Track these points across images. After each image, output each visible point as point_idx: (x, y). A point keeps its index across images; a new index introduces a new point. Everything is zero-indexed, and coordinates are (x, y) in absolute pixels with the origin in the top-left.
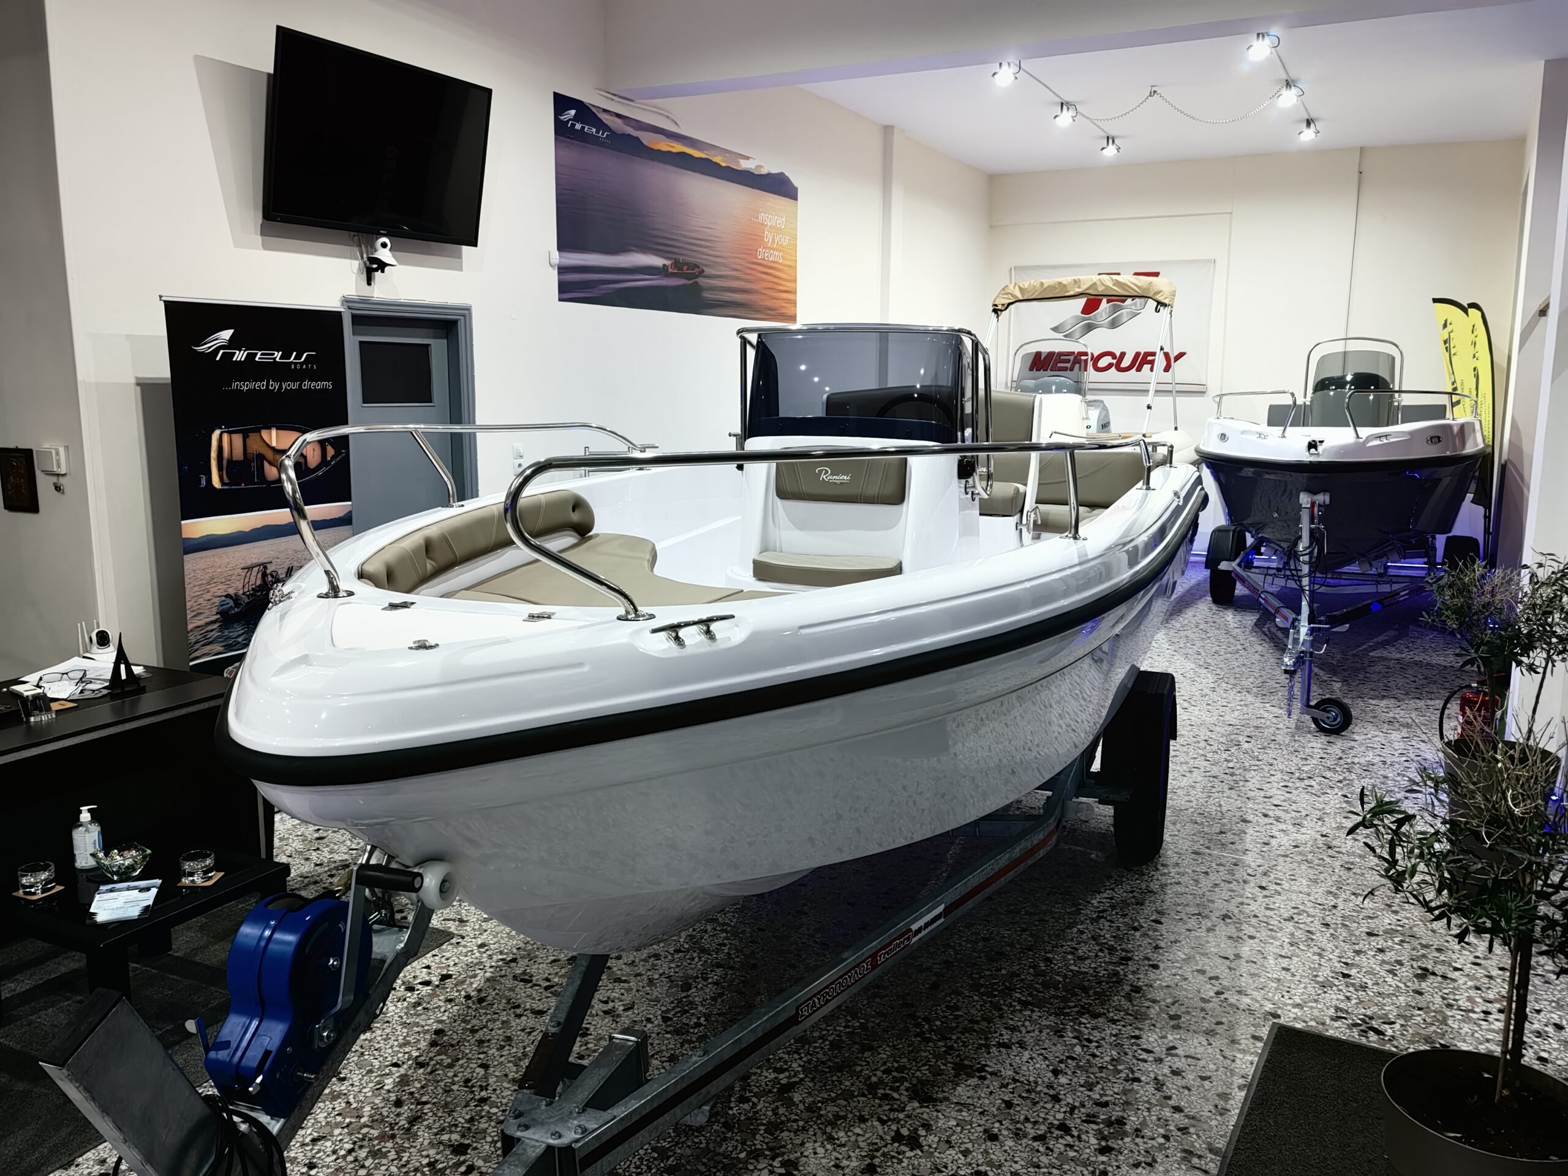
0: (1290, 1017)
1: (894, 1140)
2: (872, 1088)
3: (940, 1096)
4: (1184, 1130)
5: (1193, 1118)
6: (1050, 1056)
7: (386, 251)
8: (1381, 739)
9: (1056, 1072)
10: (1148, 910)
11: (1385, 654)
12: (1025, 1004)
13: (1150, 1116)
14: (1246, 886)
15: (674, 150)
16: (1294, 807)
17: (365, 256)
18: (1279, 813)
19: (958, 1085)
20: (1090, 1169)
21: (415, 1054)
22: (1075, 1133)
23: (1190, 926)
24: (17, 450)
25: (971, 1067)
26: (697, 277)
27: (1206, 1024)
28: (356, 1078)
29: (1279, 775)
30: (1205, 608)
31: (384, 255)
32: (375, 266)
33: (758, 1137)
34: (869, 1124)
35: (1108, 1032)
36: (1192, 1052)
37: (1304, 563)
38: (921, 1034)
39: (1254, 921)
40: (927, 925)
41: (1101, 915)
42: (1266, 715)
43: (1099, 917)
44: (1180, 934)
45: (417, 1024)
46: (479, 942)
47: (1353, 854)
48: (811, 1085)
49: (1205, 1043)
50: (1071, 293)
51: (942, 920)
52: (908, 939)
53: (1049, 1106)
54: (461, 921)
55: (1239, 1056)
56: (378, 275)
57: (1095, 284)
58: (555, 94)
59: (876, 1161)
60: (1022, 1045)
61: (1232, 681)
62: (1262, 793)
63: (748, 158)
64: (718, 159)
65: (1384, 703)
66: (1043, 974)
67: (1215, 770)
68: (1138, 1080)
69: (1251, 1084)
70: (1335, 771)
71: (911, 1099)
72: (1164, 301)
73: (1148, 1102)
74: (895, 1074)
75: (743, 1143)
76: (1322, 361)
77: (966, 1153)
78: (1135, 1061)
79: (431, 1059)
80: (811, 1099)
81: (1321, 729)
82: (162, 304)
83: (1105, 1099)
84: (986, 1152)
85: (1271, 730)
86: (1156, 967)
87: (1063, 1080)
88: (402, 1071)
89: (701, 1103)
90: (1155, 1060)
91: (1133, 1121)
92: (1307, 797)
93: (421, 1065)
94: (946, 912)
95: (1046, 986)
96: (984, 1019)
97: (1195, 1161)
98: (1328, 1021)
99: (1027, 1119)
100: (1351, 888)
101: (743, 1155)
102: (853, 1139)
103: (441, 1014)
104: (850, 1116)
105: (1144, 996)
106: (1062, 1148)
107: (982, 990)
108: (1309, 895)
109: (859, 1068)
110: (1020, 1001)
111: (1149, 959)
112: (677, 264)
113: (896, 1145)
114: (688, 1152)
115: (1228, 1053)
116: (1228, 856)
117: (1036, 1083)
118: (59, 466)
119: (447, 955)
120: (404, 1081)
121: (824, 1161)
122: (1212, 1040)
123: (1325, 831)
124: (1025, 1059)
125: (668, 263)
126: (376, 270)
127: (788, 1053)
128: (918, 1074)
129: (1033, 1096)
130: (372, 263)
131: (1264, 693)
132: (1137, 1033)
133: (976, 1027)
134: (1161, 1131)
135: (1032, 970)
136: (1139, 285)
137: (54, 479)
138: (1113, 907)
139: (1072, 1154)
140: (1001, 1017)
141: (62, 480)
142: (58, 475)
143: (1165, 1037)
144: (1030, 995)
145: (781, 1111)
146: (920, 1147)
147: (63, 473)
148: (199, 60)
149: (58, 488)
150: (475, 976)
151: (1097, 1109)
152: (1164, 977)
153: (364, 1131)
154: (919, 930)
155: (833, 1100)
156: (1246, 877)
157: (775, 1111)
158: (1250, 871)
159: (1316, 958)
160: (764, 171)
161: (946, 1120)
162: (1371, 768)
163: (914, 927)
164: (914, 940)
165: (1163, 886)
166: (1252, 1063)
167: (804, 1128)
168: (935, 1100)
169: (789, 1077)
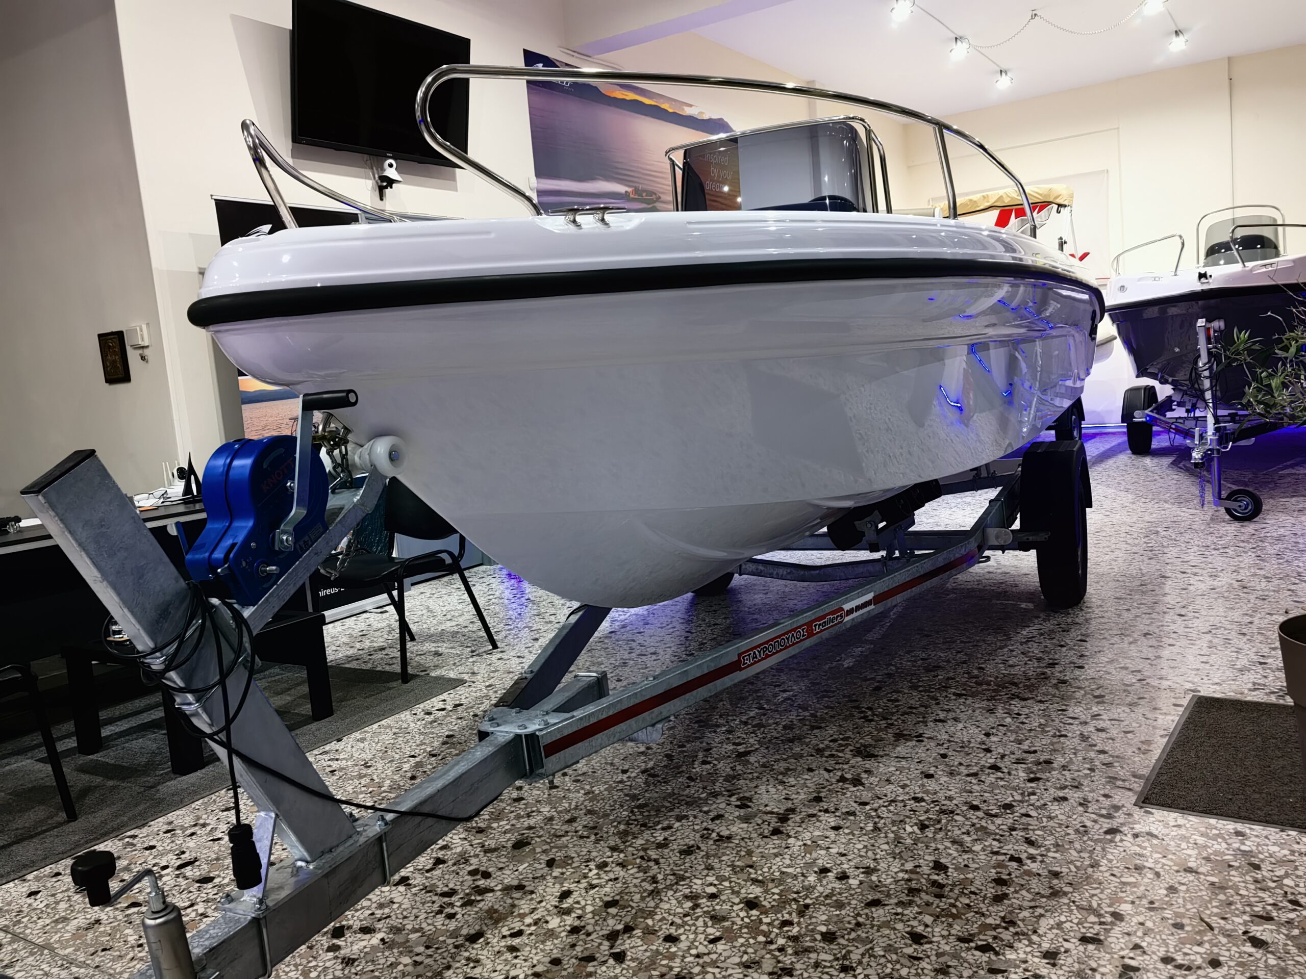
0: (1207, 691)
1: (838, 781)
2: (820, 751)
3: (881, 753)
4: (1108, 765)
5: (1117, 757)
6: (983, 726)
7: (393, 170)
8: (1292, 520)
9: (987, 735)
10: (1075, 634)
11: (1293, 471)
12: (960, 695)
13: (1076, 757)
14: (1166, 616)
15: (628, 98)
16: (1210, 566)
17: (377, 176)
18: (1194, 570)
19: (897, 746)
20: (1020, 792)
21: (429, 749)
22: (1006, 770)
23: (1112, 641)
24: (112, 333)
25: (910, 735)
26: (655, 202)
27: (1129, 699)
28: (379, 766)
29: (1196, 548)
30: (1125, 458)
31: (392, 173)
32: (385, 184)
33: (717, 784)
34: (817, 772)
35: (1036, 708)
36: (1116, 716)
37: (1206, 377)
38: (865, 717)
39: (1174, 635)
40: (858, 608)
41: (1029, 640)
42: (1182, 514)
43: (1028, 641)
44: (1104, 647)
45: (433, 733)
46: (487, 684)
47: (1268, 590)
48: (766, 751)
49: (1128, 711)
50: (982, 207)
51: (872, 607)
52: (841, 616)
53: (981, 755)
54: (473, 673)
55: (1161, 717)
56: (388, 191)
57: (1001, 197)
58: (525, 51)
59: (822, 795)
60: (956, 720)
61: (1150, 497)
62: (1180, 560)
63: (691, 106)
64: (665, 106)
65: (1294, 500)
66: (976, 677)
67: (1135, 549)
68: (1066, 736)
69: (1172, 734)
70: (1248, 542)
71: (854, 756)
72: (1063, 203)
73: (1074, 749)
74: (840, 742)
75: (705, 788)
76: (1210, 230)
77: (904, 787)
78: (1062, 725)
79: (442, 752)
80: (765, 760)
81: (1236, 519)
82: (213, 202)
83: (1033, 749)
84: (923, 785)
85: (1188, 523)
86: (1082, 667)
87: (993, 739)
88: (418, 759)
89: (654, 721)
90: (1081, 723)
91: (1059, 760)
92: (1223, 559)
93: (434, 756)
94: (876, 600)
95: (979, 684)
96: (921, 706)
97: (1119, 783)
98: (1246, 691)
99: (961, 764)
100: (1267, 610)
101: (704, 795)
102: (803, 782)
103: (453, 725)
104: (799, 768)
105: (1070, 685)
106: (993, 780)
107: (921, 689)
108: (1226, 617)
109: (808, 740)
110: (954, 694)
111: (1074, 663)
112: (637, 191)
113: (841, 784)
114: (656, 795)
115: (1149, 715)
116: (1149, 599)
117: (969, 742)
118: (143, 340)
119: (460, 693)
120: (419, 765)
121: (775, 796)
122: (1134, 709)
123: (1239, 578)
124: (959, 728)
125: (629, 190)
126: (386, 187)
127: (746, 734)
128: (861, 741)
129: (967, 749)
130: (382, 182)
131: (1179, 501)
132: (1064, 707)
133: (914, 711)
134: (1088, 766)
135: (966, 675)
136: (1040, 192)
137: (140, 351)
138: (1041, 634)
139: (1002, 783)
140: (938, 704)
141: (146, 352)
142: (143, 347)
143: (1091, 709)
144: (964, 690)
145: (738, 768)
146: (862, 784)
147: (146, 344)
148: (235, 19)
149: (143, 358)
150: (482, 703)
151: (1025, 755)
152: (1090, 672)
153: (384, 795)
154: (851, 611)
155: (785, 760)
156: (1165, 610)
157: (733, 769)
158: (1169, 606)
159: (1235, 654)
160: (706, 117)
161: (886, 767)
162: (1282, 538)
163: (847, 607)
164: (847, 619)
165: (1087, 620)
166: (1173, 721)
167: (758, 777)
168: (877, 756)
169: (747, 747)
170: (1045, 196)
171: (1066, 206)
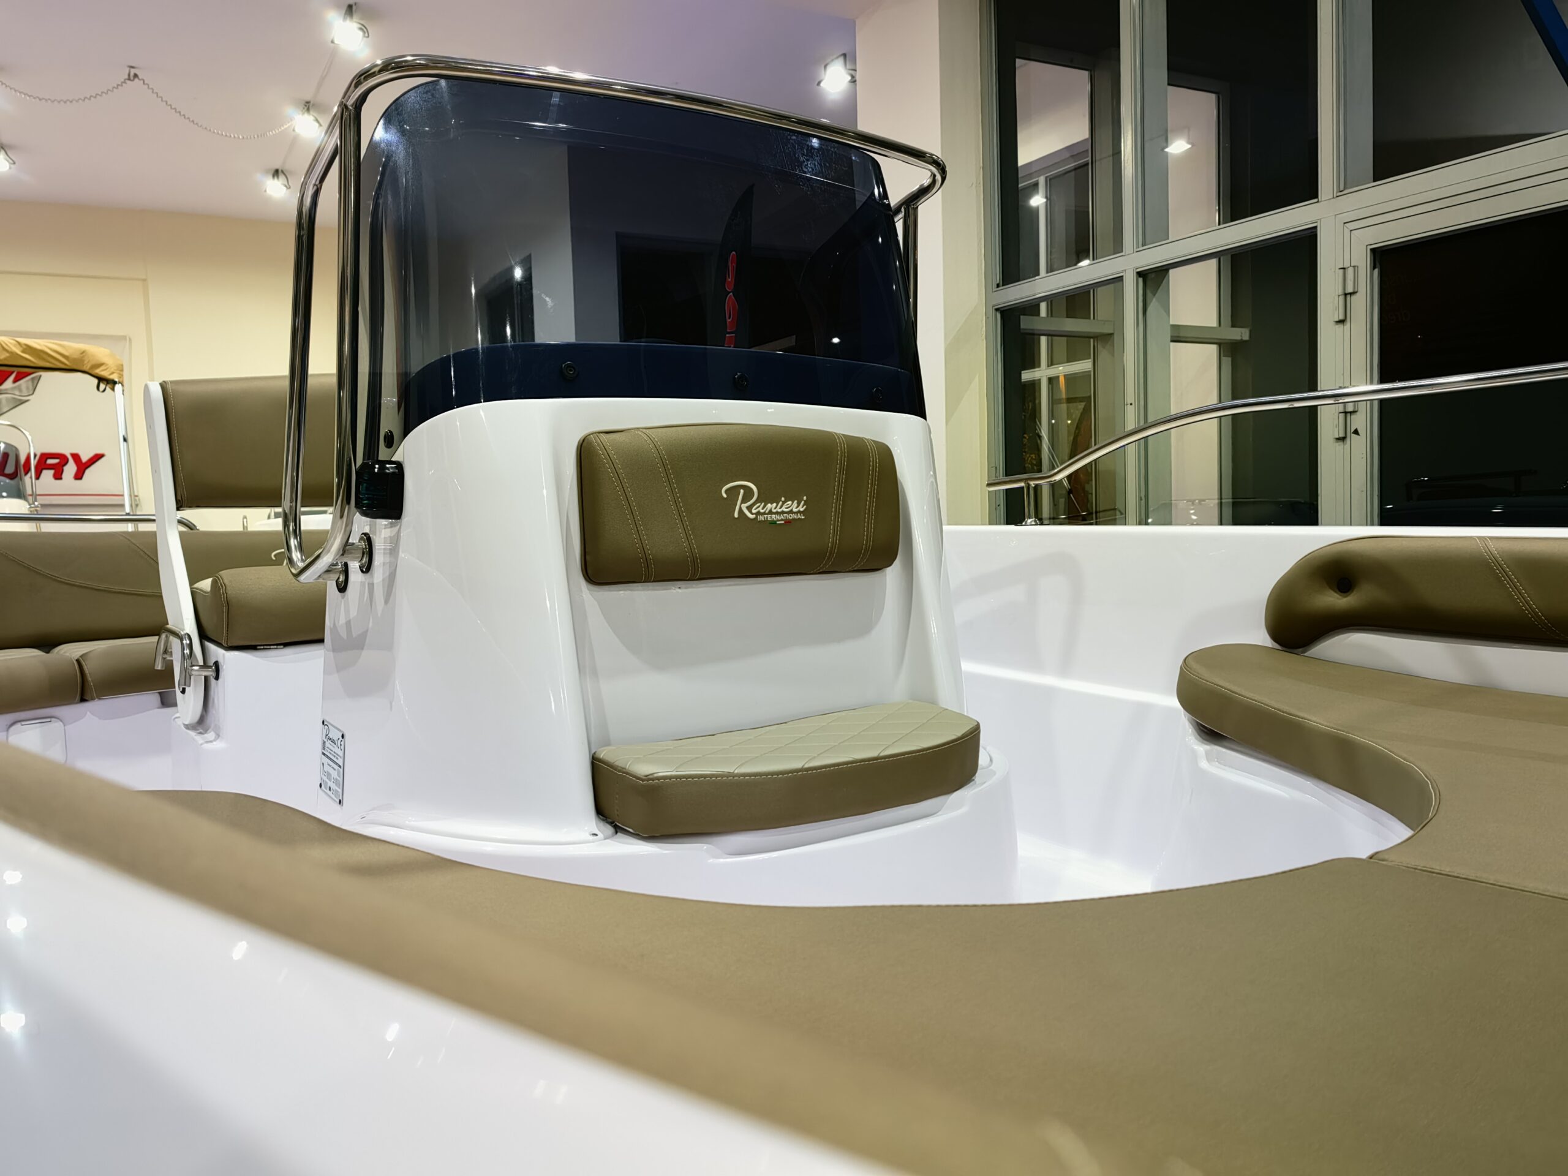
72: (111, 377)
170: (75, 360)
171: (115, 383)
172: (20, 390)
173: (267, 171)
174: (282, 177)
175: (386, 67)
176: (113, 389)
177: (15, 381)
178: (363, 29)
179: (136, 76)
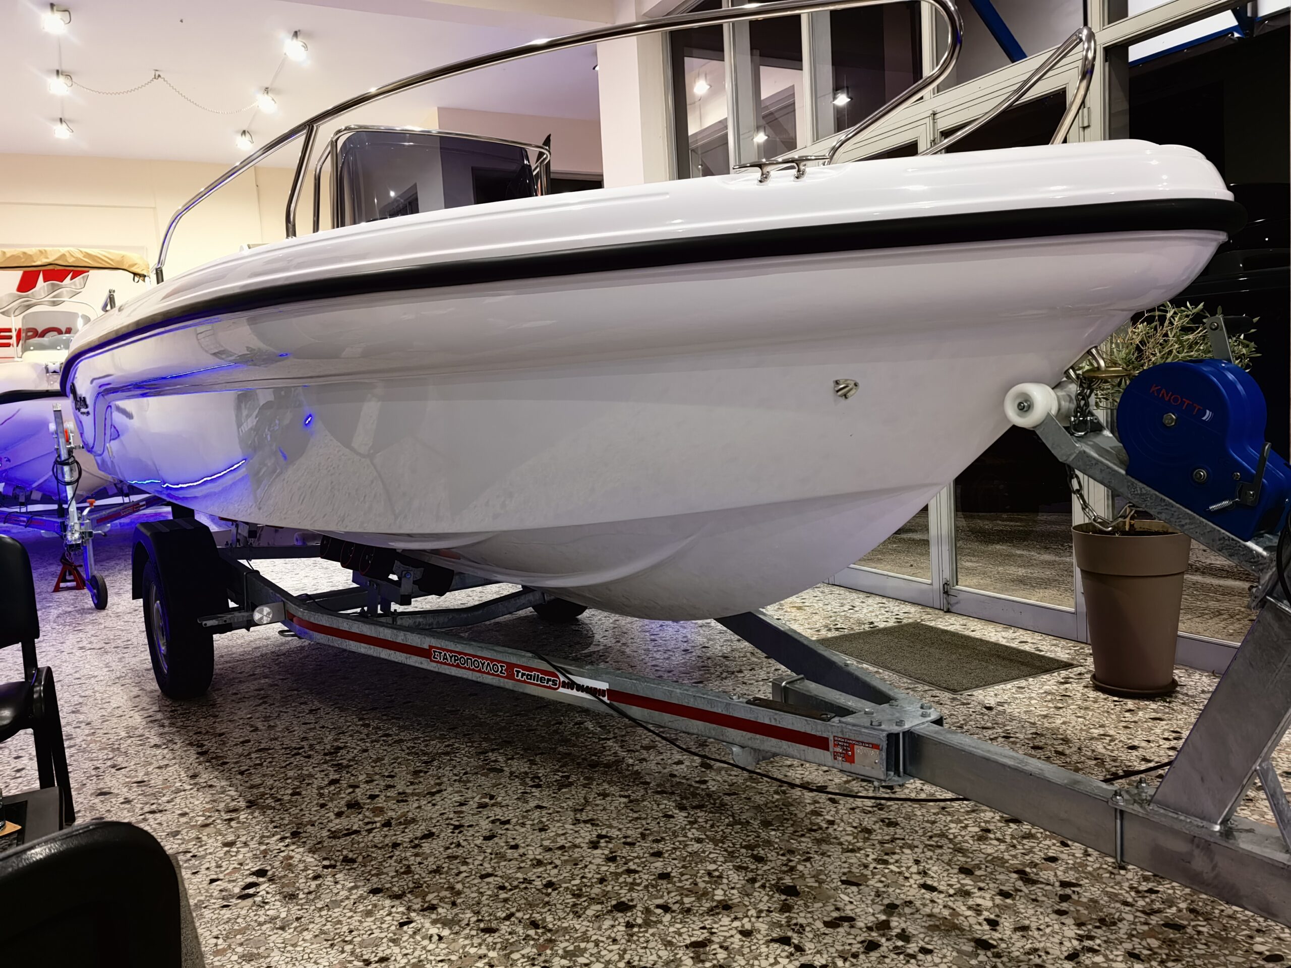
50: (38, 263)
57: (63, 255)
72: (142, 272)
136: (112, 258)
170: (118, 262)
171: (145, 276)
172: (75, 285)
173: (237, 132)
174: (247, 135)
175: (345, 129)
176: (144, 280)
177: (72, 279)
178: (305, 46)
179: (159, 76)
